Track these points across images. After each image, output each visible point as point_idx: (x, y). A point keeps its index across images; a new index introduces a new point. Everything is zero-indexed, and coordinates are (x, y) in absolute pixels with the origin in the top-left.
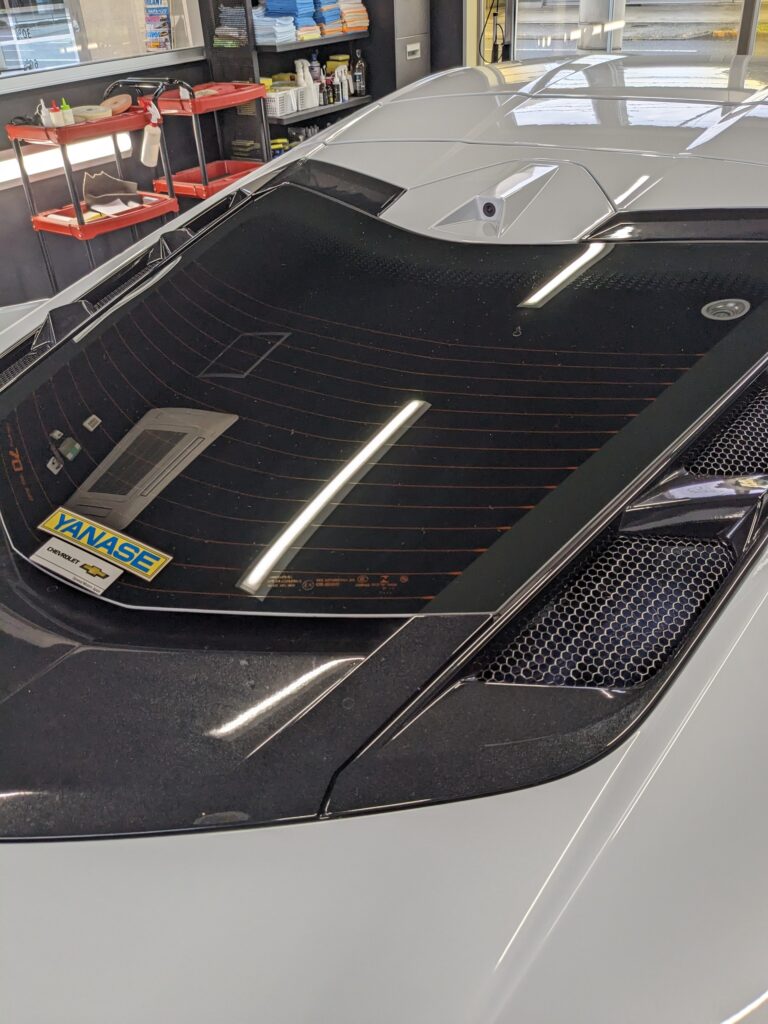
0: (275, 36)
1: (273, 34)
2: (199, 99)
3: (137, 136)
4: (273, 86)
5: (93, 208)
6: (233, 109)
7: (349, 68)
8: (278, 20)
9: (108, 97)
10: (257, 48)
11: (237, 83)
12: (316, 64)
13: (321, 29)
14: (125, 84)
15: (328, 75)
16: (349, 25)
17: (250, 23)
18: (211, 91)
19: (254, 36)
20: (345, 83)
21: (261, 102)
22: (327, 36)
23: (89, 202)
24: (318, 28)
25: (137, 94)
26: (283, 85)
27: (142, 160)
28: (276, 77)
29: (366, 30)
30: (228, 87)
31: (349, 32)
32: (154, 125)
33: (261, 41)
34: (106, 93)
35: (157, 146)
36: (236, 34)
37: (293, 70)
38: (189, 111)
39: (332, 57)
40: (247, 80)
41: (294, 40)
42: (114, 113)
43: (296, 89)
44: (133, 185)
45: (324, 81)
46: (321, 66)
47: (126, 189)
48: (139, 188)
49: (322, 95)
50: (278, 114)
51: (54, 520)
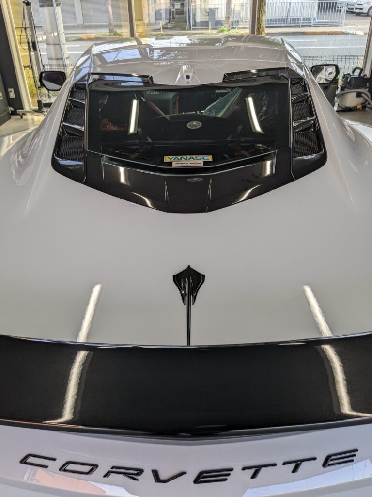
51: (167, 159)
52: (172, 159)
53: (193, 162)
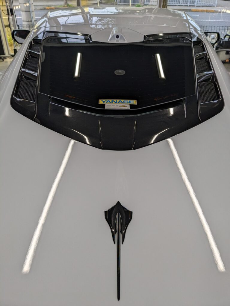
51: (101, 102)
52: (105, 102)
53: (121, 105)
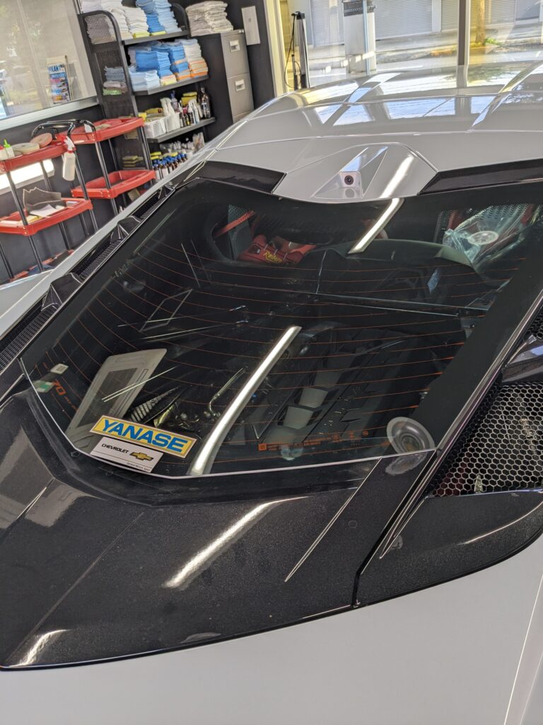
0: (146, 84)
1: (145, 83)
2: (99, 131)
3: (58, 161)
4: (148, 117)
5: (31, 213)
6: (122, 136)
7: (197, 100)
8: (147, 73)
9: (35, 136)
10: (134, 93)
11: (123, 118)
12: (174, 100)
13: (176, 76)
14: (46, 126)
15: (183, 107)
16: (195, 72)
17: (128, 76)
18: (106, 125)
19: (131, 85)
20: (196, 111)
21: (140, 130)
22: (181, 80)
23: (28, 209)
24: (174, 76)
25: (55, 132)
26: (154, 116)
27: (64, 176)
28: (148, 111)
29: (206, 74)
30: (117, 121)
31: (196, 76)
32: (70, 152)
33: (136, 88)
34: (33, 134)
35: (74, 166)
36: (118, 85)
37: (159, 105)
38: (93, 140)
39: (185, 95)
40: (129, 115)
41: (159, 85)
42: (41, 147)
43: (164, 118)
44: (58, 194)
45: (182, 111)
46: (178, 101)
47: (53, 198)
48: (63, 196)
49: (181, 120)
50: (154, 136)
51: (101, 425)
52: (109, 429)
